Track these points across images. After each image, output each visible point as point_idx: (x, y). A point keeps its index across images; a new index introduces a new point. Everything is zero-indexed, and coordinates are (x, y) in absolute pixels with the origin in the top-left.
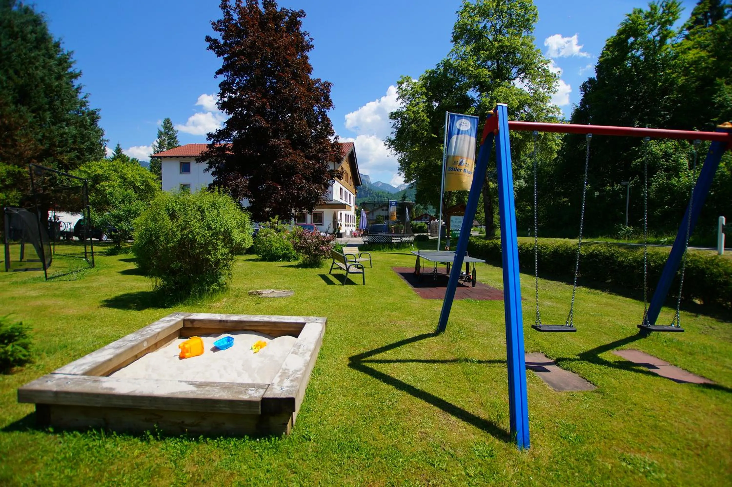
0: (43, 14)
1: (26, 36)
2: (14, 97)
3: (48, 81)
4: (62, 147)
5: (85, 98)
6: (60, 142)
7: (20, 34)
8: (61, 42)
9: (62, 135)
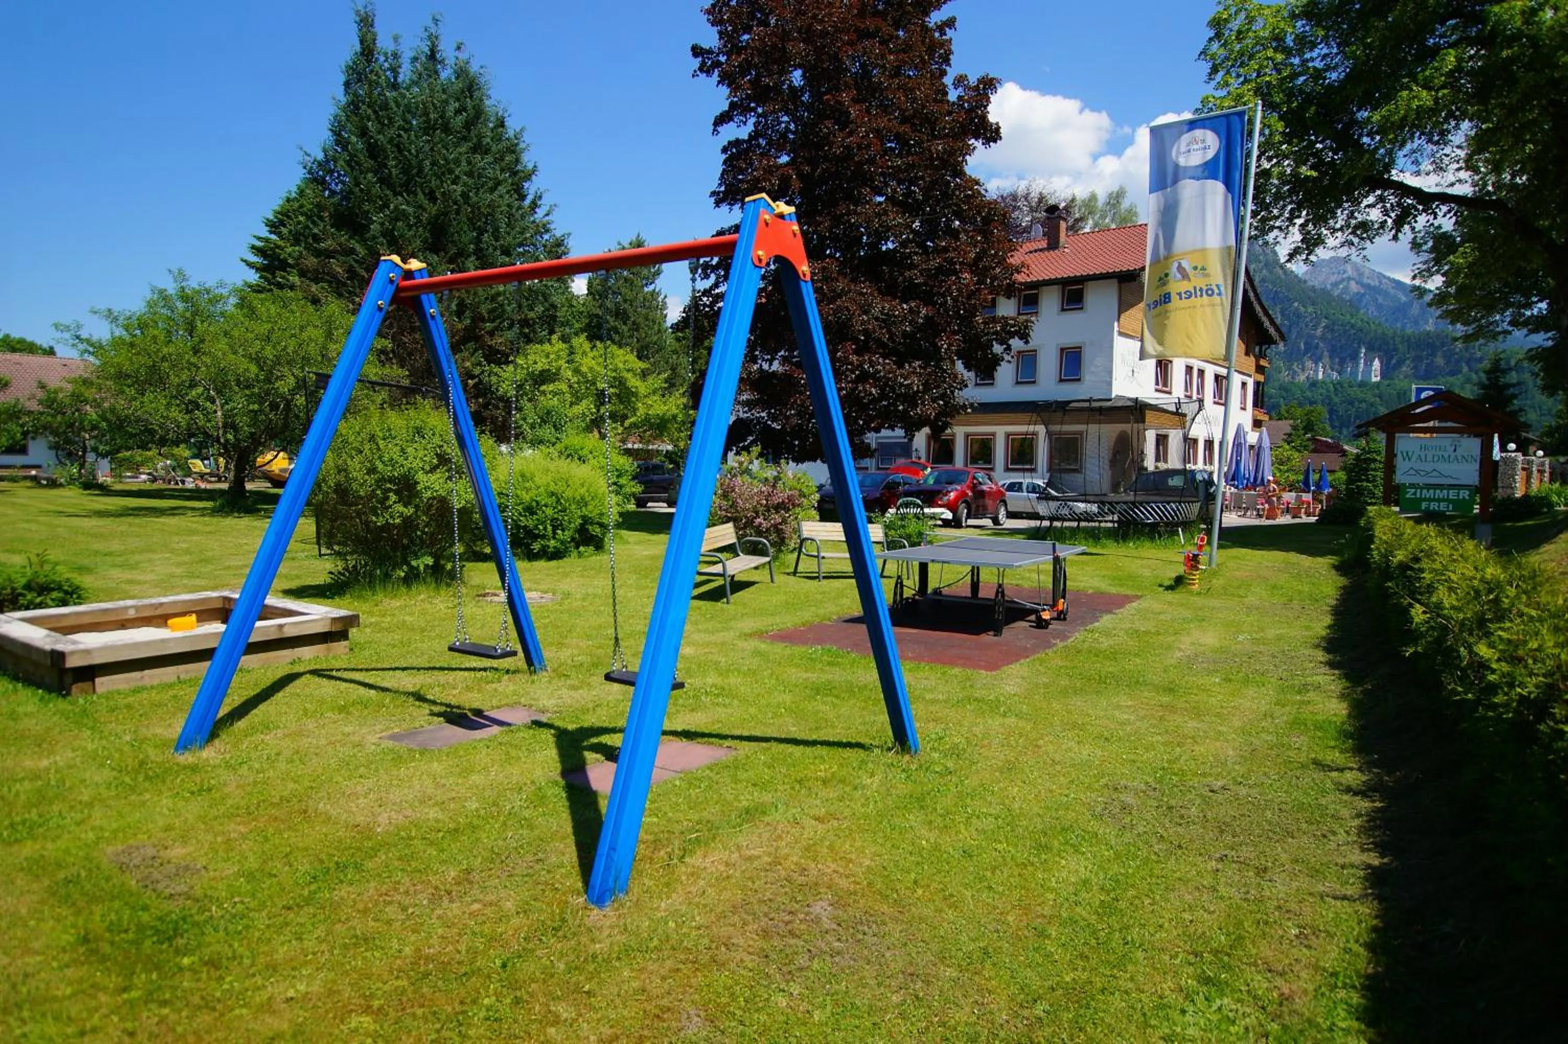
0: (481, 71)
1: (448, 123)
2: (425, 241)
3: (475, 199)
4: (493, 321)
5: (547, 215)
6: (490, 312)
7: (440, 121)
8: (506, 115)
9: (493, 298)
